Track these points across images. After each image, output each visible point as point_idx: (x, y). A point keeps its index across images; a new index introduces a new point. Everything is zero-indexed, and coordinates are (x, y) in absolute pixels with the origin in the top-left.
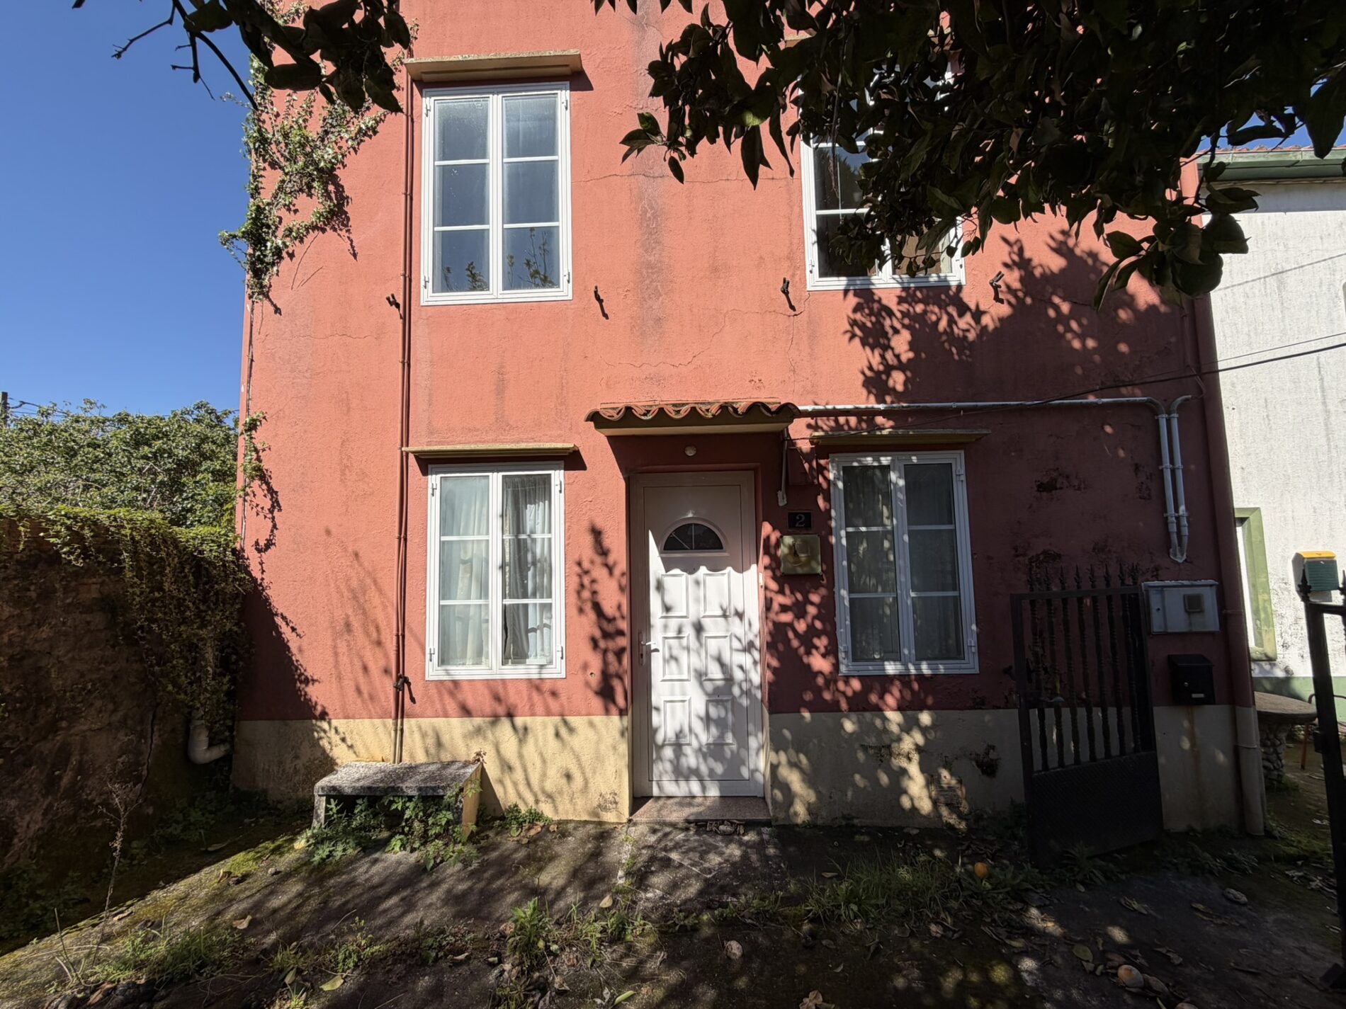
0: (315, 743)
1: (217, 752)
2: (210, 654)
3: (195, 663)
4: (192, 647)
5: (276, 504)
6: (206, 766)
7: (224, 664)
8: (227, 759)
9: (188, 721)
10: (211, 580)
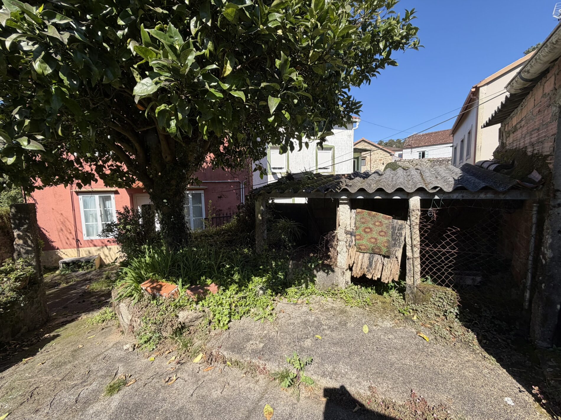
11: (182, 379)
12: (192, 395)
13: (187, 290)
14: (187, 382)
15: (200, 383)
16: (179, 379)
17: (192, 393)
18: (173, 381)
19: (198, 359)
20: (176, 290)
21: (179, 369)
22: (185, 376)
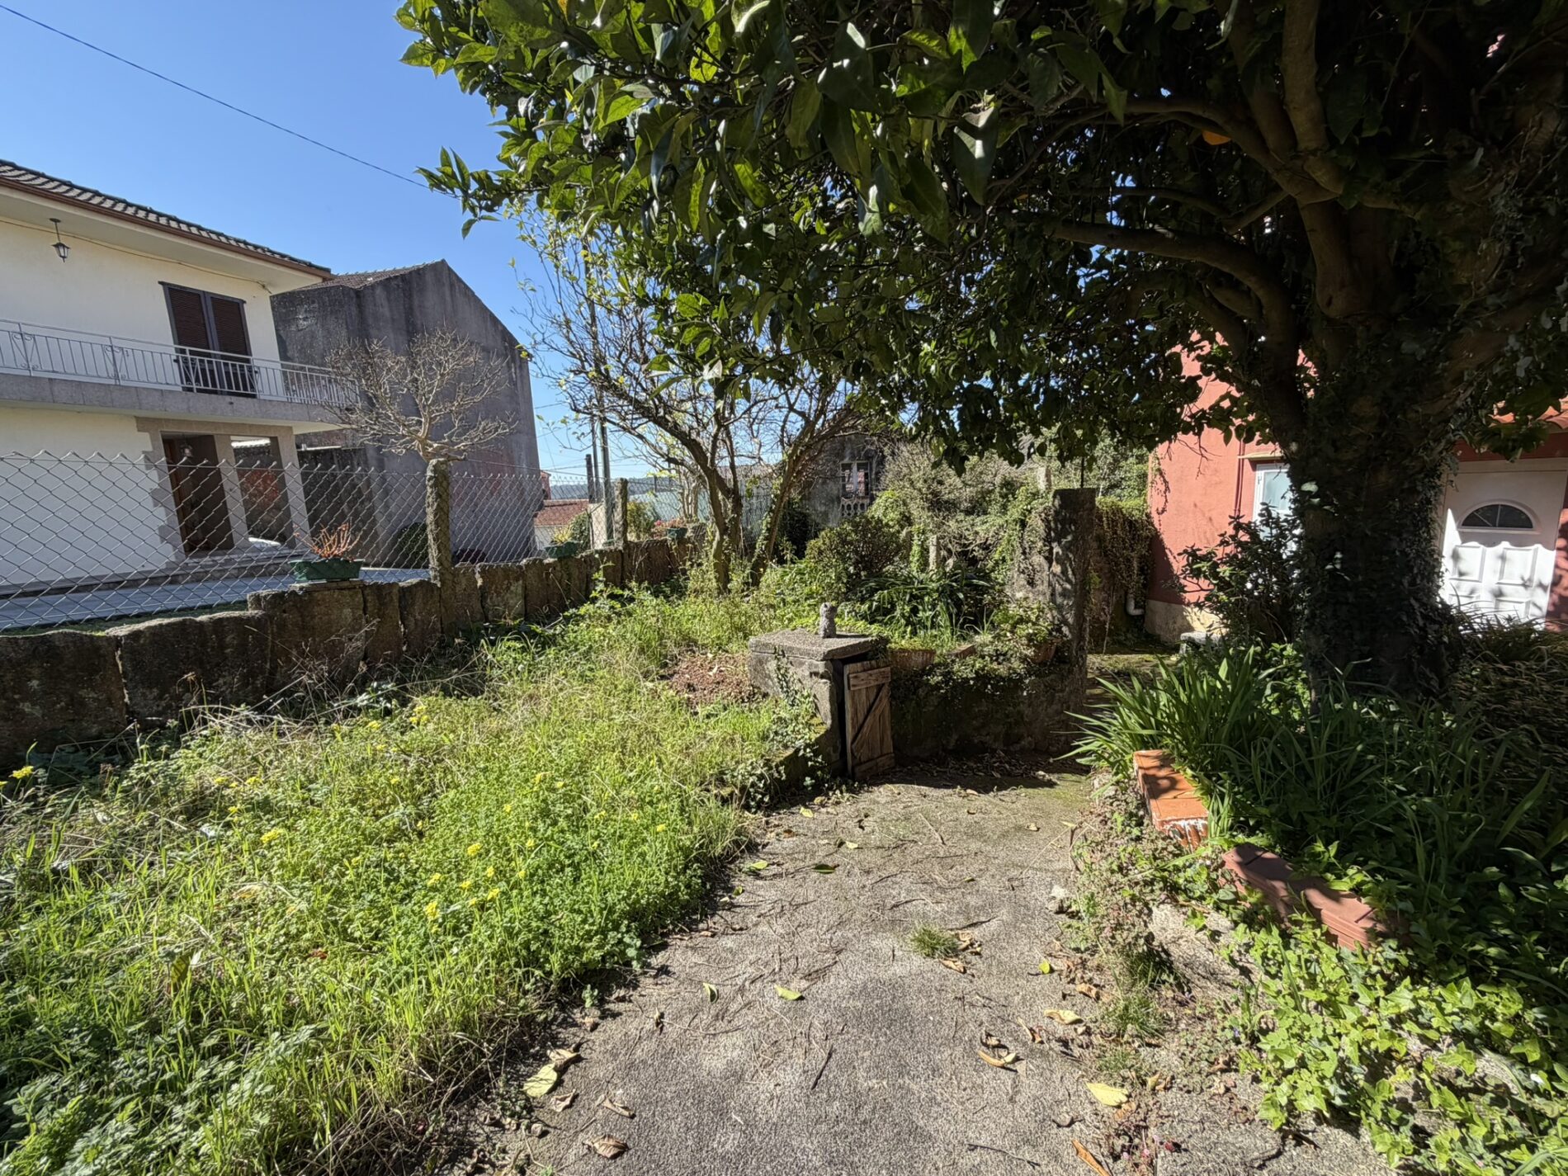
0: (1184, 618)
1: (1138, 612)
2: (1135, 564)
3: (1129, 568)
4: (1128, 560)
5: (1167, 489)
6: (1133, 617)
7: (1141, 570)
8: (1142, 617)
9: (1126, 593)
10: (1136, 529)
11: (1015, 1086)
12: (972, 1148)
13: (1232, 850)
14: (1009, 1107)
15: (1027, 1154)
16: (1012, 1075)
17: (981, 1143)
18: (996, 1062)
19: (1108, 1095)
20: (1200, 827)
21: (1044, 1055)
22: (1030, 1087)
